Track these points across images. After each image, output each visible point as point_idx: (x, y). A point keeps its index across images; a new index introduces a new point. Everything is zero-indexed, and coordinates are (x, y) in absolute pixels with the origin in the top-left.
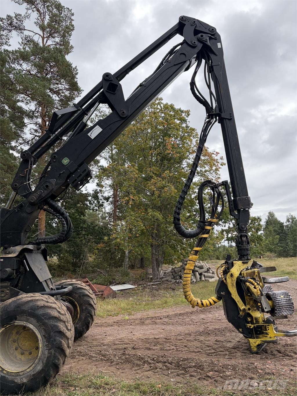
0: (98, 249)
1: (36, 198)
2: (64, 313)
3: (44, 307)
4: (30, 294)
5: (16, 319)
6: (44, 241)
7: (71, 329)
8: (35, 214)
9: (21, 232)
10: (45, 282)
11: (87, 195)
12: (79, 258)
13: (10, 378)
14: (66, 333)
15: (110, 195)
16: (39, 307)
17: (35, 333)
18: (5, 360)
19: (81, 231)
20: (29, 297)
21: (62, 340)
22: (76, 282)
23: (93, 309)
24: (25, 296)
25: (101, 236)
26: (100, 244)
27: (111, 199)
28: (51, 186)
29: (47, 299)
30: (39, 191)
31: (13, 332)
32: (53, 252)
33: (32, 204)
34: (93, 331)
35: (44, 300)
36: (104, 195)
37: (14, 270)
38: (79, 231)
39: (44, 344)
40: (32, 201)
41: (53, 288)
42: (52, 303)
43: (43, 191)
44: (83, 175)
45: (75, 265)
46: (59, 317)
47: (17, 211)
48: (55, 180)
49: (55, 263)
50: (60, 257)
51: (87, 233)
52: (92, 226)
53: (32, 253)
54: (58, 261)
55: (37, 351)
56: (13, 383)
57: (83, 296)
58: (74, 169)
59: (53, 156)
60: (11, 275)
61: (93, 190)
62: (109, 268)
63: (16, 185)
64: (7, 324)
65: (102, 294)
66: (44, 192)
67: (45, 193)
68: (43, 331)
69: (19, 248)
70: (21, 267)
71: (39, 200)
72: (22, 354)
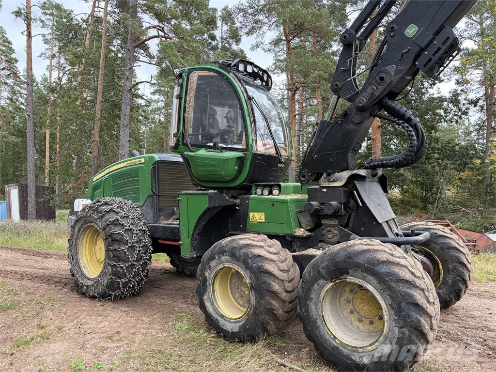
0: (460, 179)
1: (366, 99)
2: (421, 275)
3: (387, 262)
4: (366, 240)
5: (348, 274)
6: (381, 164)
7: (434, 303)
8: (366, 124)
9: (348, 152)
10: (386, 223)
11: (442, 100)
12: (431, 191)
13: (345, 351)
14: (427, 308)
15: (478, 96)
16: (379, 262)
17: (376, 299)
18: (338, 325)
19: (433, 153)
20: (364, 244)
21: (420, 318)
22: (435, 227)
23: (466, 271)
24: (359, 242)
25: (465, 160)
26: (463, 172)
27: (481, 103)
28: (389, 77)
29: (391, 250)
30: (370, 87)
31: (346, 288)
32: (393, 182)
33: (361, 110)
34: (466, 302)
35: (387, 252)
36: (469, 97)
37: (341, 204)
38: (429, 154)
39: (391, 317)
40: (361, 105)
41: (399, 234)
42: (399, 257)
43: (375, 88)
44: (444, 48)
45: (424, 200)
46: (413, 281)
47: (340, 122)
48: (395, 66)
49: (396, 197)
50: (403, 189)
51: (442, 156)
52: (450, 145)
53: (364, 180)
54: (401, 195)
55: (381, 322)
56: (349, 360)
57: (447, 249)
58: (426, 42)
59: (390, 28)
60: (338, 211)
61: (450, 92)
62: (484, 207)
63: (336, 85)
64: (337, 278)
65: (474, 246)
66: (377, 88)
67: (379, 90)
68: (388, 297)
69: (346, 175)
70: (351, 201)
71: (371, 101)
72: (360, 321)
